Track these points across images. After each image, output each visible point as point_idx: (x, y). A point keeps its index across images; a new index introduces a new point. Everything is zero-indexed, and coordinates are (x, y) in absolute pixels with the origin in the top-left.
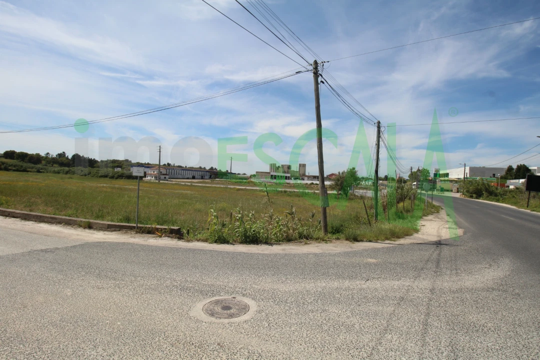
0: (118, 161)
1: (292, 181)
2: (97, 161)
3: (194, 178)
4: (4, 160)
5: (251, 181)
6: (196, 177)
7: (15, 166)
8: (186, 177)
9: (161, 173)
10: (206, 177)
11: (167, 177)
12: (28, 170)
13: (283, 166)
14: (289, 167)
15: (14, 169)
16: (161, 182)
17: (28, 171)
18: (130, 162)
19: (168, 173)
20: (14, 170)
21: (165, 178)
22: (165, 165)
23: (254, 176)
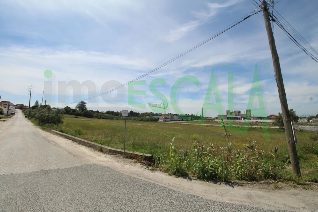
0: (148, 113)
1: (242, 121)
2: (140, 114)
3: (182, 120)
4: (106, 115)
5: (215, 121)
6: (184, 119)
7: (109, 117)
8: (179, 120)
9: (166, 118)
10: (189, 120)
11: (169, 120)
12: (114, 118)
13: (235, 112)
14: (239, 112)
15: (109, 118)
16: (166, 122)
18: (153, 113)
19: (170, 118)
20: (109, 119)
21: (168, 120)
22: (169, 114)
23: (217, 118)
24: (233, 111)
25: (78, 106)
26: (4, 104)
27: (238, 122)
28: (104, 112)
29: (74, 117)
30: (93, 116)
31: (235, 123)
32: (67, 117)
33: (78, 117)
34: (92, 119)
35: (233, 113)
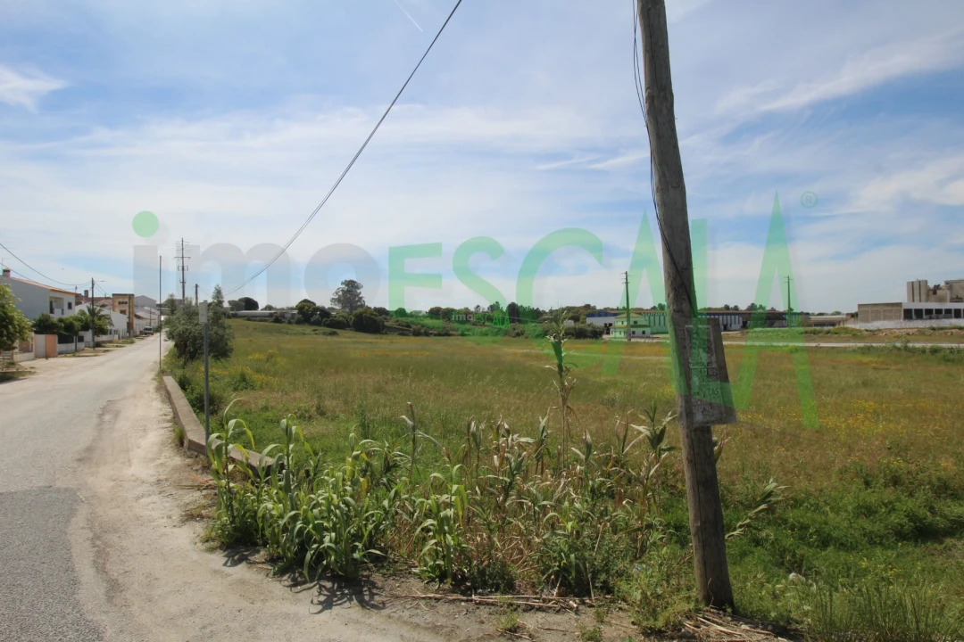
0: (574, 308)
2: (544, 312)
4: (429, 322)
5: (846, 329)
7: (437, 329)
9: (636, 325)
10: (734, 326)
11: (648, 330)
12: (451, 332)
13: (950, 284)
15: (435, 332)
16: (633, 340)
17: (449, 335)
18: (594, 308)
19: (652, 324)
20: (435, 335)
21: (644, 333)
22: (654, 308)
23: (854, 316)
24: (942, 284)
25: (337, 297)
26: (120, 303)
27: (954, 328)
28: (420, 312)
29: (324, 334)
30: (384, 327)
31: (937, 333)
32: (304, 334)
33: (338, 331)
34: (378, 336)
35: (938, 292)
